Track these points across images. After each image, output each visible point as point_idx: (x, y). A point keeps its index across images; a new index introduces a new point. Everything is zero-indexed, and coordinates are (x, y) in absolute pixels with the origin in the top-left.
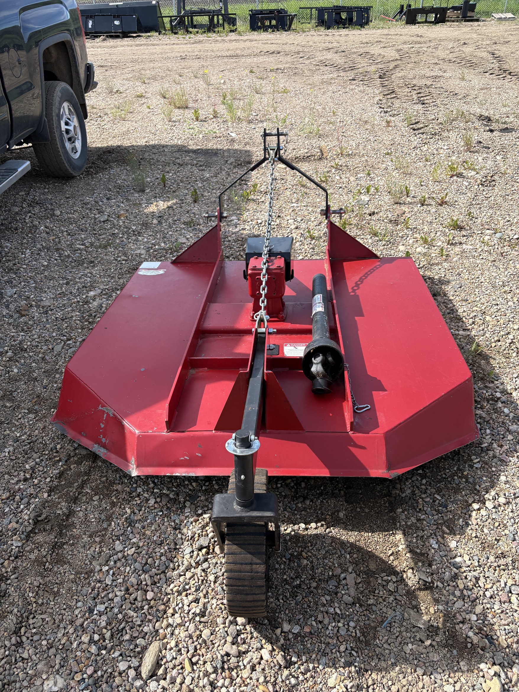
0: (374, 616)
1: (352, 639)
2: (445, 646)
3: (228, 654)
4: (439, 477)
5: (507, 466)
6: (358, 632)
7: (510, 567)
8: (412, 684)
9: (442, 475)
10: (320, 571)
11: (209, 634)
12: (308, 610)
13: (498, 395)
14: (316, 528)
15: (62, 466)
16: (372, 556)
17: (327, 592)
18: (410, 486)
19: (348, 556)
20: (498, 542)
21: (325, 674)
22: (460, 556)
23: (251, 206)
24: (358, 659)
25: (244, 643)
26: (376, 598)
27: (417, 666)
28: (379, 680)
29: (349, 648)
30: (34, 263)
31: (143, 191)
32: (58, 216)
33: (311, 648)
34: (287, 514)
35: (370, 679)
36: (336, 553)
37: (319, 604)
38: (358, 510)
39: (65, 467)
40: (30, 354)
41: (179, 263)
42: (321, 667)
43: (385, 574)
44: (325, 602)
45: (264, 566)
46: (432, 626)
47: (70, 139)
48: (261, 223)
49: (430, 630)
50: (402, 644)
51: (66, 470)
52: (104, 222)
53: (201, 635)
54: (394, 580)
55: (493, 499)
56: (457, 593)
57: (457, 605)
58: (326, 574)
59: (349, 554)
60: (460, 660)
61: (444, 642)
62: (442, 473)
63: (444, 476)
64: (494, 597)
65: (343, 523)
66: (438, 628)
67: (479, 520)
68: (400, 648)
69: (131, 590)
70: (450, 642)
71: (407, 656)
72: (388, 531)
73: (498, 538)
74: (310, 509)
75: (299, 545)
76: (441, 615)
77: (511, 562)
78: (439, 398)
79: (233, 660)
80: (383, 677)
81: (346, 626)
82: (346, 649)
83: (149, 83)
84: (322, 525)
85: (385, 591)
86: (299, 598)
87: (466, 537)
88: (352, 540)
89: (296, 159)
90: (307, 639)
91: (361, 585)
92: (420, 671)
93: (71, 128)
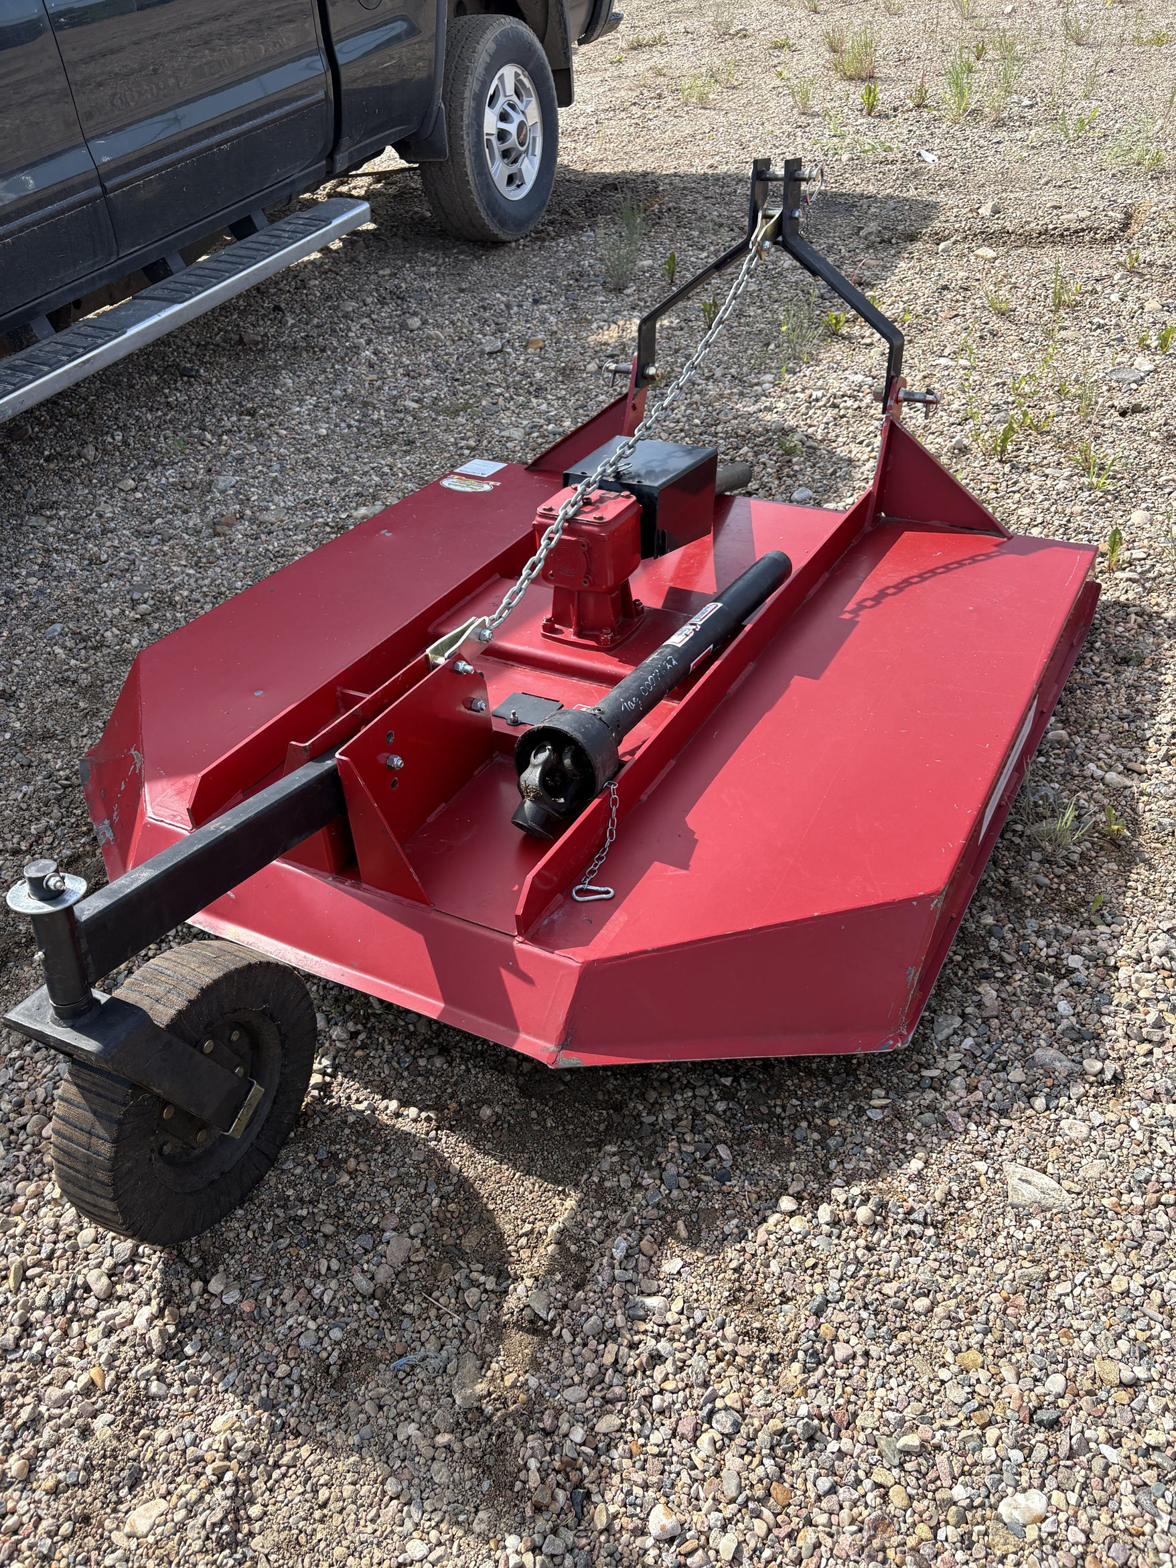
0: (392, 1338)
1: (313, 1362)
2: (477, 1463)
3: (87, 1289)
4: (764, 1110)
5: (950, 1140)
6: (336, 1353)
7: (757, 1369)
8: (359, 1502)
9: (775, 1106)
10: (360, 1207)
11: (90, 1239)
12: (283, 1273)
13: (1074, 961)
14: (415, 1121)
15: (84, 845)
16: (486, 1220)
17: (342, 1254)
18: (681, 1104)
19: (436, 1202)
20: (781, 1303)
21: (220, 1402)
22: (667, 1297)
23: (838, 350)
24: (294, 1404)
25: (133, 1280)
26: (424, 1305)
27: (393, 1473)
28: (308, 1463)
29: (295, 1377)
30: (307, 427)
31: (619, 290)
32: (412, 331)
33: (234, 1344)
34: (387, 1072)
35: (291, 1454)
36: (415, 1186)
37: (310, 1269)
38: (534, 1115)
39: (88, 848)
40: (178, 615)
41: (541, 472)
42: (221, 1387)
43: (481, 1267)
44: (323, 1271)
45: (108, 1145)
46: (480, 1410)
47: (505, 154)
48: (817, 400)
49: (470, 1416)
50: (402, 1418)
51: (87, 854)
52: (490, 354)
53: (76, 1234)
54: (488, 1287)
55: (846, 1203)
56: (590, 1370)
57: (572, 1394)
58: (367, 1220)
59: (442, 1197)
60: (482, 1507)
61: (478, 1453)
62: (779, 1102)
63: (779, 1110)
64: (667, 1414)
65: (478, 1131)
66: (489, 1420)
67: (772, 1237)
68: (391, 1422)
69: (27, 1108)
70: (490, 1460)
71: (395, 1445)
72: (557, 1182)
73: (789, 1293)
74: (436, 1077)
75: (361, 1141)
76: (523, 1397)
77: (765, 1357)
78: (796, 921)
79: (92, 1302)
80: (320, 1462)
81: (321, 1334)
82: (289, 1376)
83: (826, 12)
84: (428, 1119)
85: (453, 1301)
86: (284, 1243)
87: (716, 1263)
88: (470, 1173)
89: (1040, 234)
90: (239, 1323)
91: (415, 1268)
92: (391, 1487)
93: (512, 128)
